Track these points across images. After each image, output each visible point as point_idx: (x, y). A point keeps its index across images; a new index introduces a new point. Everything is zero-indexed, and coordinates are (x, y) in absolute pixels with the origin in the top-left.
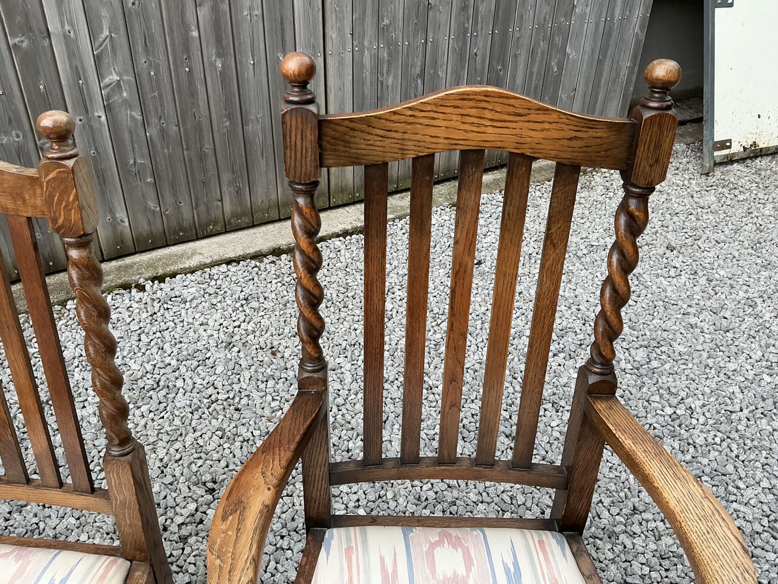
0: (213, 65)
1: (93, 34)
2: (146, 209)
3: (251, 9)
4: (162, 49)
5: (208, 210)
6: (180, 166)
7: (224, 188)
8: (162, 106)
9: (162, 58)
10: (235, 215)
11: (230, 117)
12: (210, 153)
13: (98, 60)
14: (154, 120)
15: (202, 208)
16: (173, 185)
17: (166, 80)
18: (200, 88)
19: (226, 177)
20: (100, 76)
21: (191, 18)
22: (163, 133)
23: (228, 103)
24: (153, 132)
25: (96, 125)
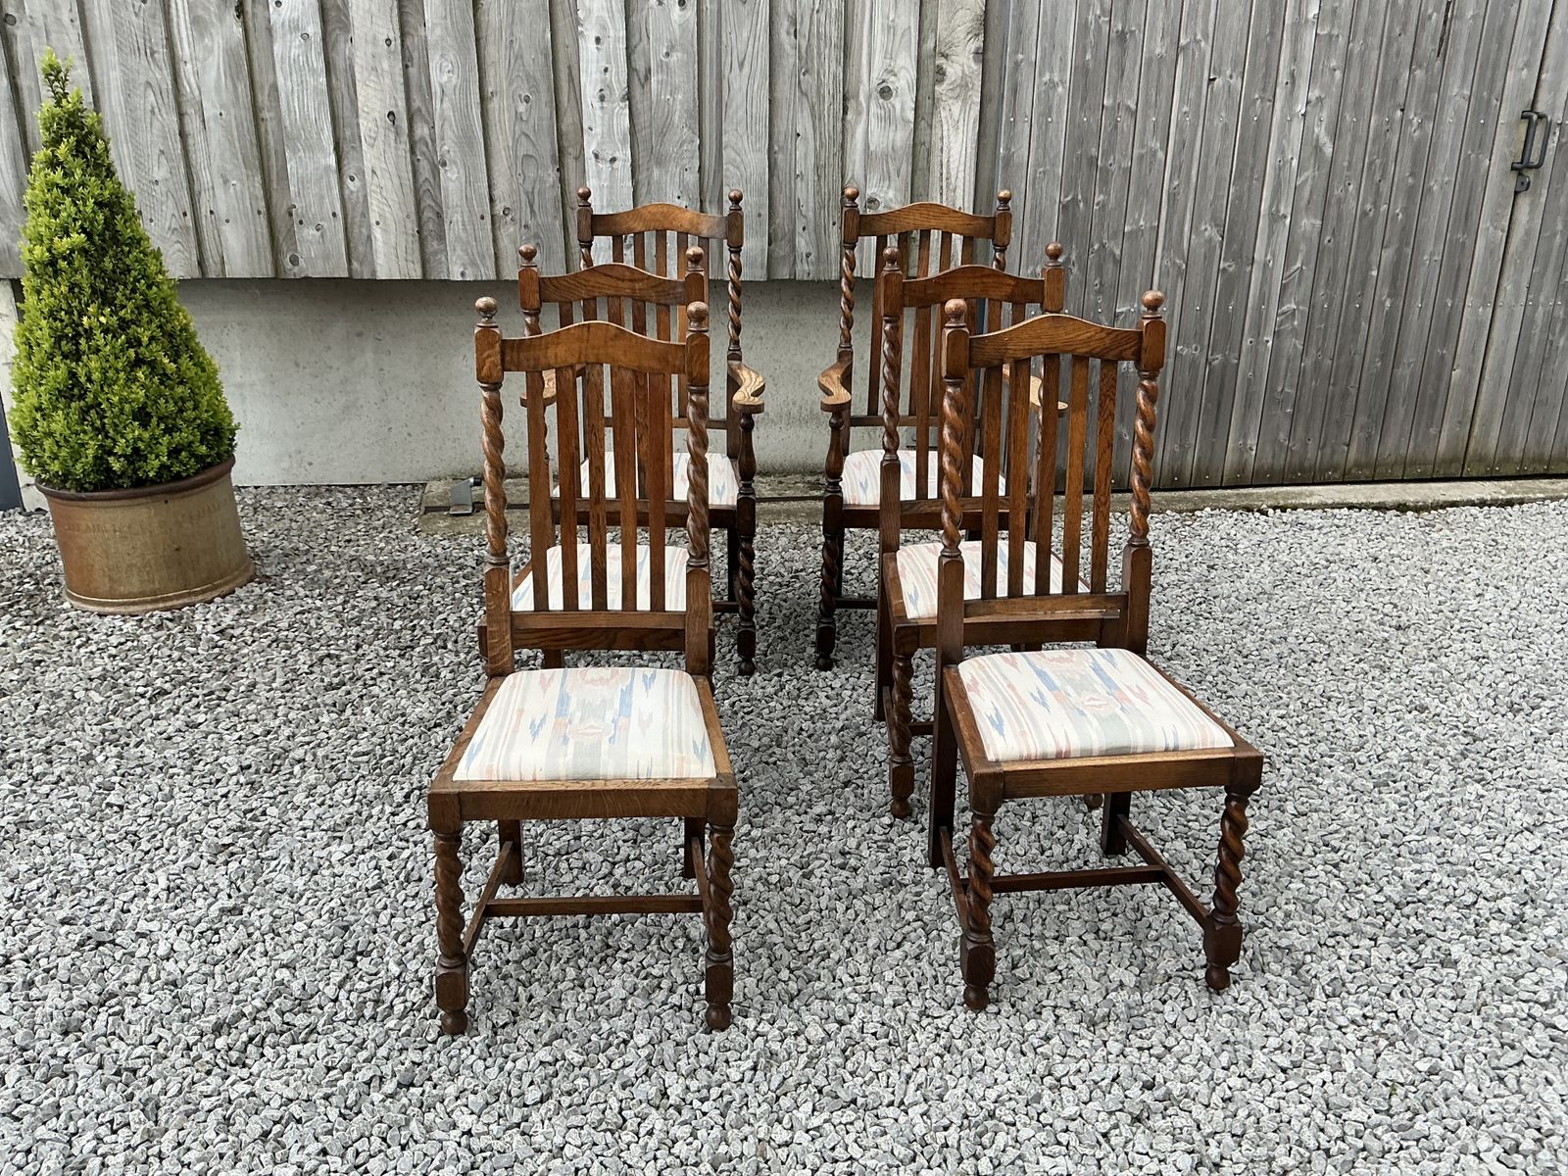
0: (1383, 304)
1: (1287, 265)
2: (1276, 440)
3: (1432, 254)
4: (1341, 284)
5: (1333, 452)
6: (1321, 400)
7: (1356, 432)
8: (1324, 339)
9: (1339, 292)
10: (1358, 465)
11: (1383, 358)
12: (1354, 391)
13: (1284, 288)
14: (1313, 351)
15: (1328, 450)
16: (1310, 419)
17: (1336, 314)
18: (1364, 325)
19: (1361, 419)
20: (1280, 303)
21: (1375, 259)
22: (1317, 364)
23: (1386, 343)
24: (1308, 363)
25: (1261, 349)
